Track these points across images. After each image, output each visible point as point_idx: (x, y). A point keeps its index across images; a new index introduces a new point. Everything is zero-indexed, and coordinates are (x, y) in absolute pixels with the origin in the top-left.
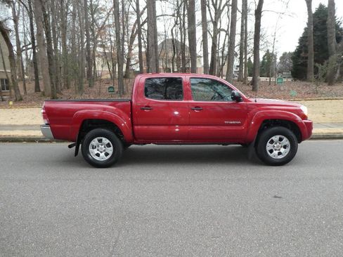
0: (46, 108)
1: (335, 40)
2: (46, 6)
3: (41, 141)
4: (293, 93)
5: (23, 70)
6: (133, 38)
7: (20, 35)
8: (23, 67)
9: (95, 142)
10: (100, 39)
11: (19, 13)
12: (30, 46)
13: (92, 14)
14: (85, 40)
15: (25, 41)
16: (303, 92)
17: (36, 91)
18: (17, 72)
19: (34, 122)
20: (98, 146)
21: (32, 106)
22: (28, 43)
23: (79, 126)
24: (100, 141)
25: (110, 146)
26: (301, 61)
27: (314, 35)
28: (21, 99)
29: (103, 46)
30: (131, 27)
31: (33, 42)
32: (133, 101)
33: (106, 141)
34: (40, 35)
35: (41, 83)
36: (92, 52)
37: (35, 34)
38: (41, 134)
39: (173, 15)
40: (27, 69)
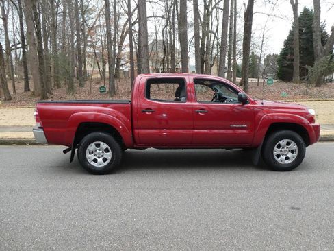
0: (39, 110)
1: (320, 43)
2: (37, 4)
3: (32, 143)
4: (284, 94)
5: (12, 69)
6: (123, 38)
7: (9, 34)
8: (12, 66)
9: (92, 147)
10: (90, 39)
11: (8, 12)
12: (20, 45)
13: (83, 15)
14: (75, 40)
15: (14, 40)
16: (293, 93)
17: (25, 91)
18: (6, 71)
19: (24, 123)
20: (96, 151)
21: (22, 106)
22: (18, 42)
23: (75, 129)
24: (98, 146)
25: (108, 152)
26: (287, 63)
27: (300, 38)
28: (11, 99)
29: (93, 46)
30: (121, 28)
31: (23, 41)
32: (134, 102)
33: (104, 145)
34: (30, 33)
35: (31, 83)
36: (82, 52)
37: (25, 33)
38: (33, 136)
39: (163, 17)
40: (16, 67)
